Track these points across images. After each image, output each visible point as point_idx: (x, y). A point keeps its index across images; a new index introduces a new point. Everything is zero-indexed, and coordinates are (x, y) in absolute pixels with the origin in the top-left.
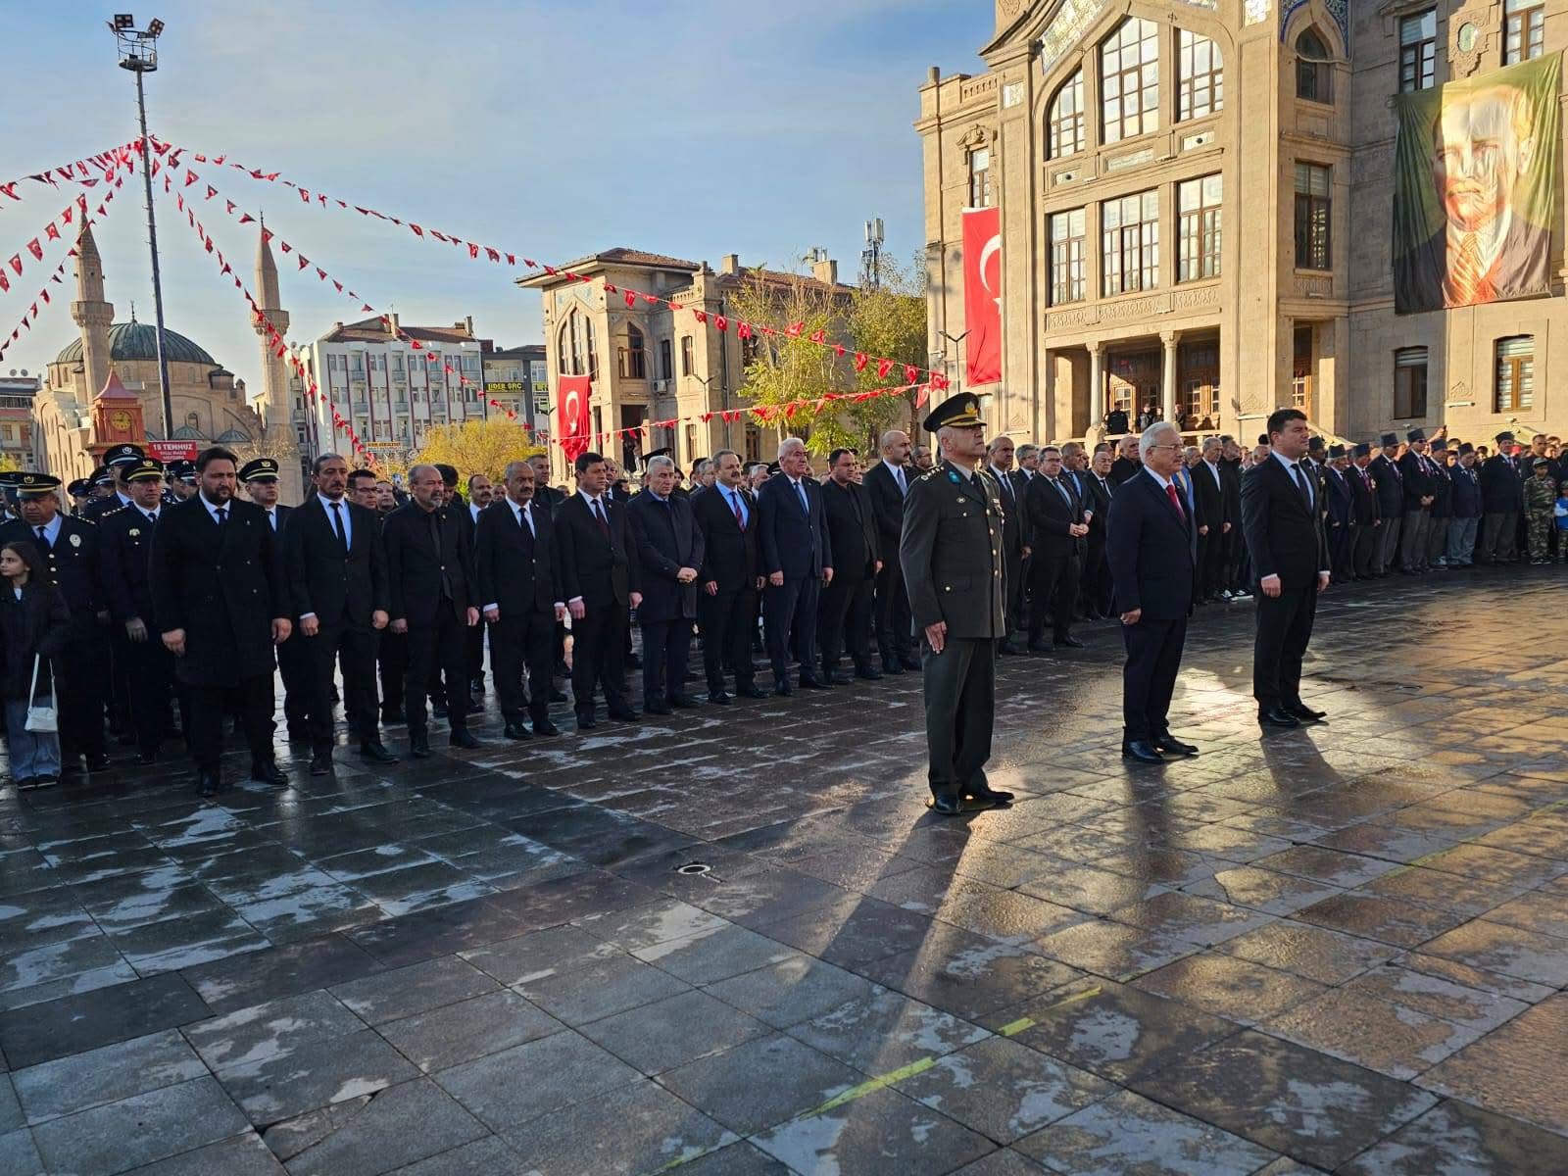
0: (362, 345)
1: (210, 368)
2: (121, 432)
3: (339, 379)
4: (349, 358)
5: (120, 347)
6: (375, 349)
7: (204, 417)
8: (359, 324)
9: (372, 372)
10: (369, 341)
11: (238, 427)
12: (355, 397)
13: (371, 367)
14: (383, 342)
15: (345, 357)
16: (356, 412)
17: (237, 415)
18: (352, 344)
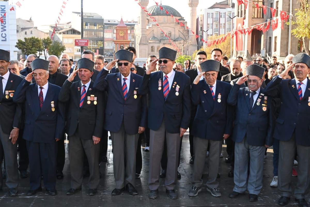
0: (218, 10)
1: (178, 18)
2: (121, 37)
3: (210, 21)
4: (214, 14)
5: (154, 12)
6: (222, 11)
7: (173, 33)
8: (220, 3)
9: (221, 19)
10: (221, 8)
11: (182, 36)
12: (214, 27)
13: (220, 16)
14: (225, 8)
15: (213, 13)
16: (214, 32)
17: (182, 32)
18: (215, 9)
